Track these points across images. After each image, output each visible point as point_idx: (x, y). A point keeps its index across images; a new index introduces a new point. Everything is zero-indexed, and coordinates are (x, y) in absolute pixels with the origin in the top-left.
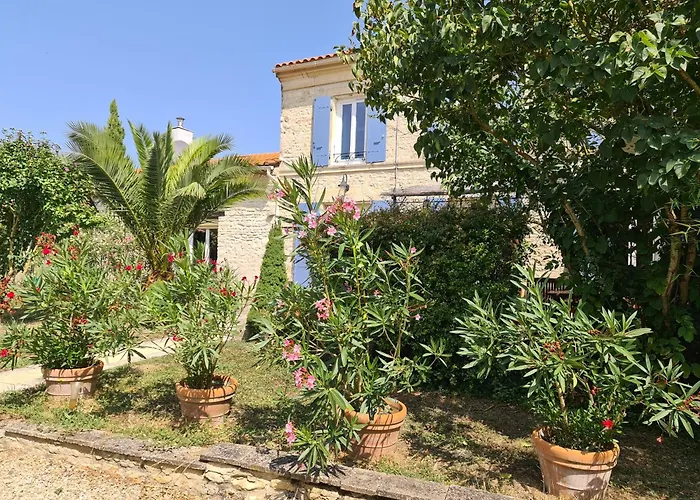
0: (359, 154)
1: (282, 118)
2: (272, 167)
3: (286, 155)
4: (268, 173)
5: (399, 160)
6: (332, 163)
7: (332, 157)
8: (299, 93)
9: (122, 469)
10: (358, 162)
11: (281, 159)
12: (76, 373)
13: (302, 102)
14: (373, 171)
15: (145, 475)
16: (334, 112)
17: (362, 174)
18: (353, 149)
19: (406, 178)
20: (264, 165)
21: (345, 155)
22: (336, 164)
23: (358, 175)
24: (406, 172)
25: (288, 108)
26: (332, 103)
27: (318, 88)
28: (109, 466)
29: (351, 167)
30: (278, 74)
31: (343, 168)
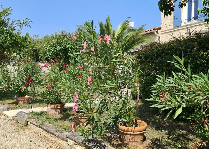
0: (196, 18)
2: (157, 30)
3: (163, 24)
4: (155, 33)
6: (183, 24)
7: (183, 21)
9: (51, 137)
10: (196, 21)
11: (161, 26)
12: (54, 106)
14: (202, 24)
15: (55, 140)
18: (193, 16)
20: (154, 30)
21: (189, 19)
22: (185, 24)
23: (195, 27)
28: (48, 135)
29: (192, 24)
31: (188, 25)
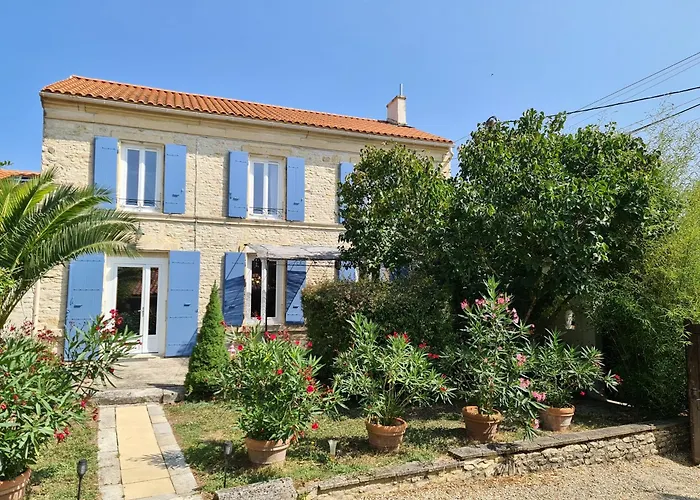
0: (149, 202)
1: (44, 148)
5: (198, 214)
7: (118, 201)
8: (72, 126)
10: (148, 210)
13: (75, 135)
14: (168, 222)
16: (119, 155)
17: (157, 223)
19: (206, 232)
21: (132, 201)
22: (123, 209)
23: (153, 224)
24: (205, 226)
25: (54, 137)
26: (119, 146)
27: (99, 126)
30: (43, 99)
